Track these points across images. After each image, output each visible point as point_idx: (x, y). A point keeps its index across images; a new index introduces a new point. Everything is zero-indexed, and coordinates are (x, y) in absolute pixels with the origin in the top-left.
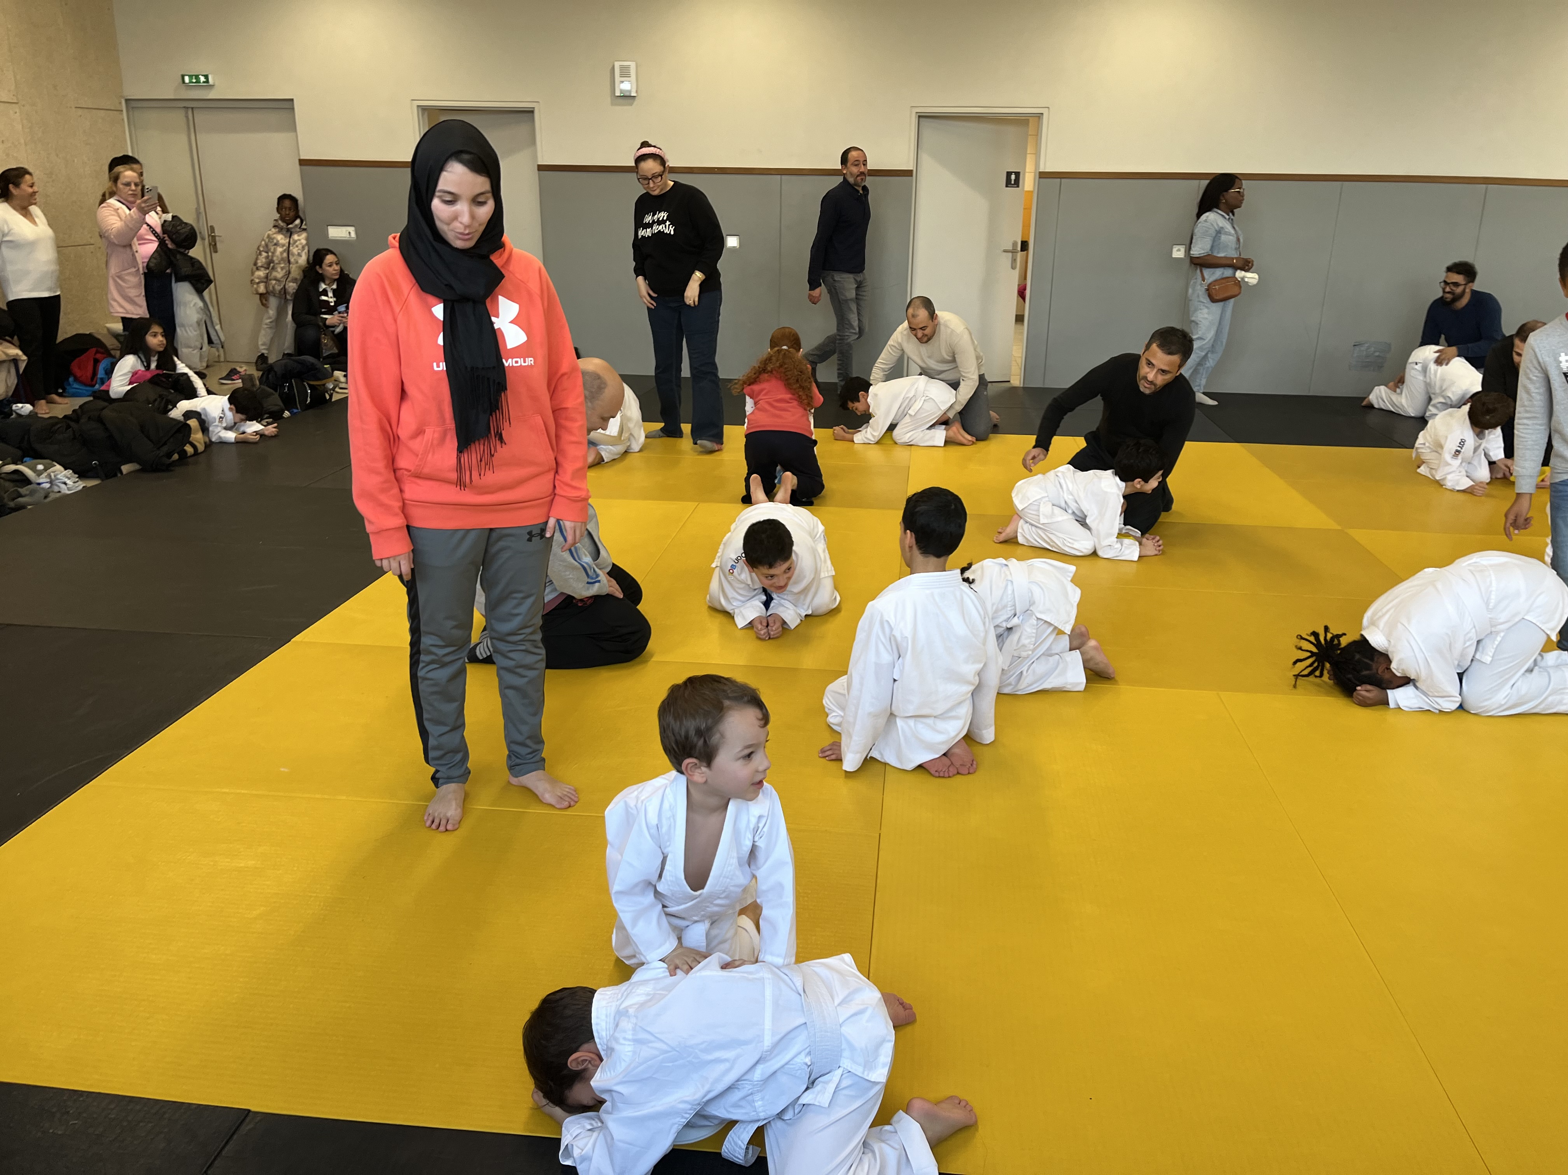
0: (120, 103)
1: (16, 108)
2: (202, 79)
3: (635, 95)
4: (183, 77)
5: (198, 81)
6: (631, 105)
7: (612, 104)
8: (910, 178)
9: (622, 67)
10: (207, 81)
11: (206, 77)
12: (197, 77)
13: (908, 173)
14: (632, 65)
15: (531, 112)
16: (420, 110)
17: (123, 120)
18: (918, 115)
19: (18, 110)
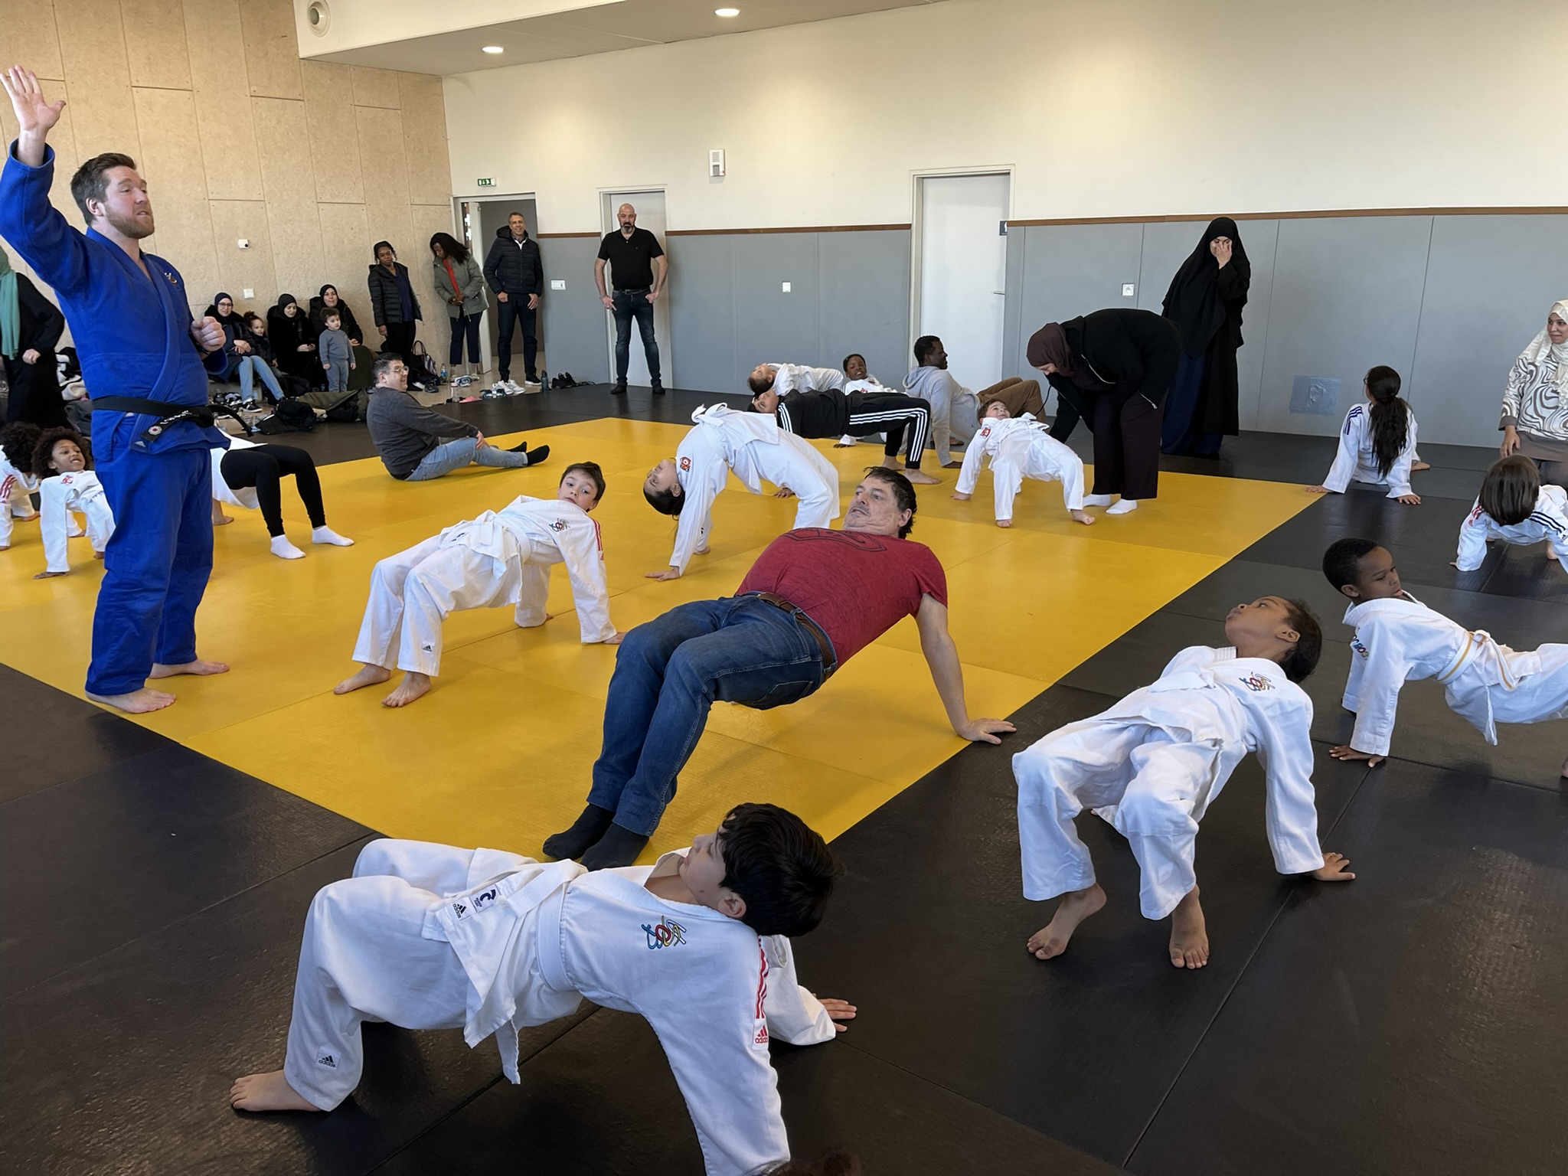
0: (449, 200)
2: (488, 182)
3: (721, 174)
4: (479, 181)
5: (486, 184)
6: (722, 182)
7: (711, 182)
8: (909, 231)
9: (714, 154)
10: (490, 184)
11: (490, 180)
12: (485, 181)
13: (908, 227)
14: (721, 152)
15: (664, 191)
16: (602, 194)
17: (451, 211)
18: (915, 177)
19: (365, 208)
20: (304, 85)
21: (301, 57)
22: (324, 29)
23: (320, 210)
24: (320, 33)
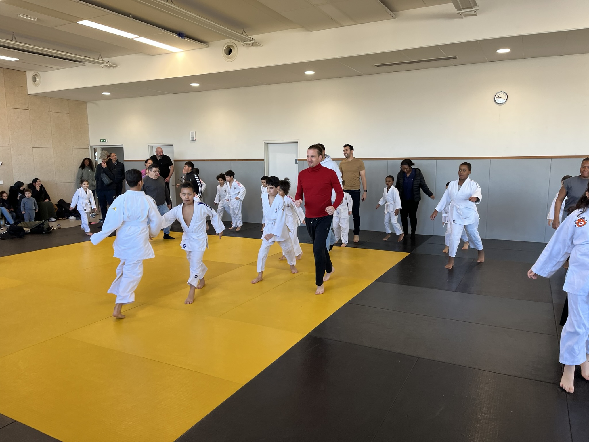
0: (89, 147)
1: (52, 149)
2: (104, 140)
3: (195, 140)
4: (101, 140)
5: (103, 141)
6: (195, 143)
7: (190, 143)
8: (263, 162)
9: (192, 133)
10: (105, 141)
11: (105, 140)
12: (103, 140)
13: (263, 160)
14: (194, 132)
15: (173, 146)
16: (149, 146)
17: (89, 151)
18: (265, 143)
19: (53, 149)
20: (29, 104)
21: (29, 93)
22: (38, 84)
23: (34, 151)
24: (37, 85)
